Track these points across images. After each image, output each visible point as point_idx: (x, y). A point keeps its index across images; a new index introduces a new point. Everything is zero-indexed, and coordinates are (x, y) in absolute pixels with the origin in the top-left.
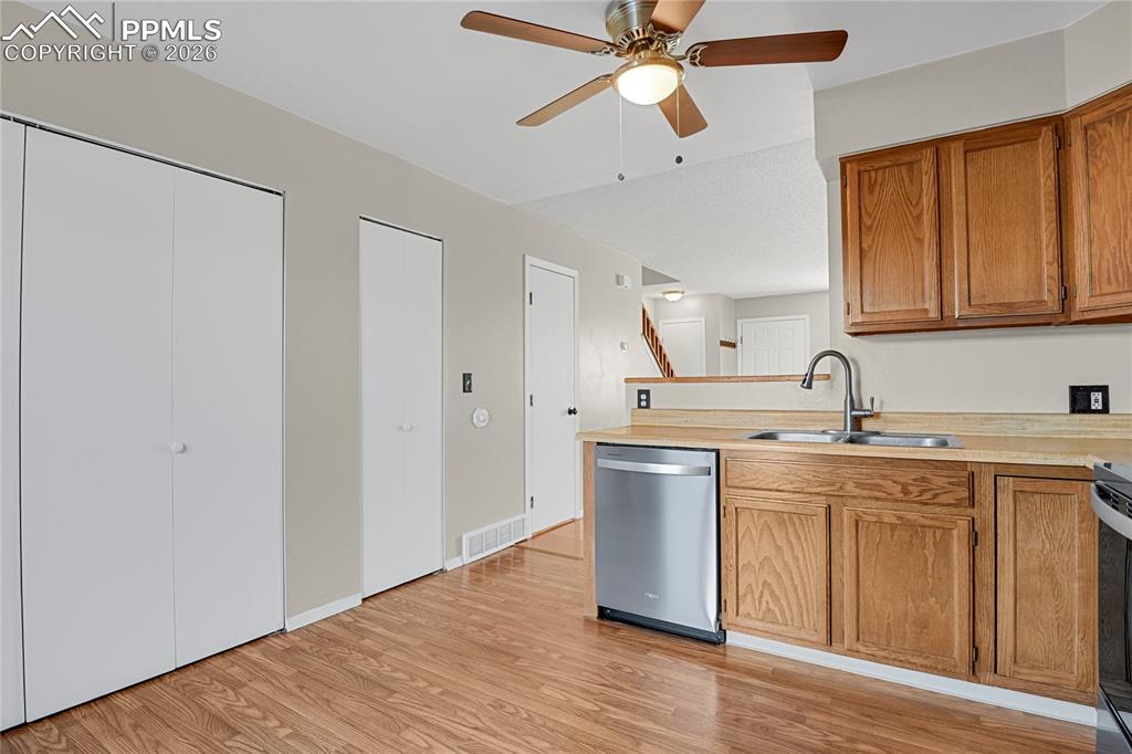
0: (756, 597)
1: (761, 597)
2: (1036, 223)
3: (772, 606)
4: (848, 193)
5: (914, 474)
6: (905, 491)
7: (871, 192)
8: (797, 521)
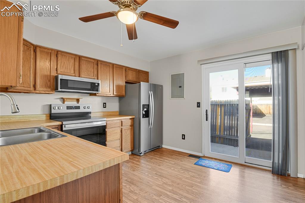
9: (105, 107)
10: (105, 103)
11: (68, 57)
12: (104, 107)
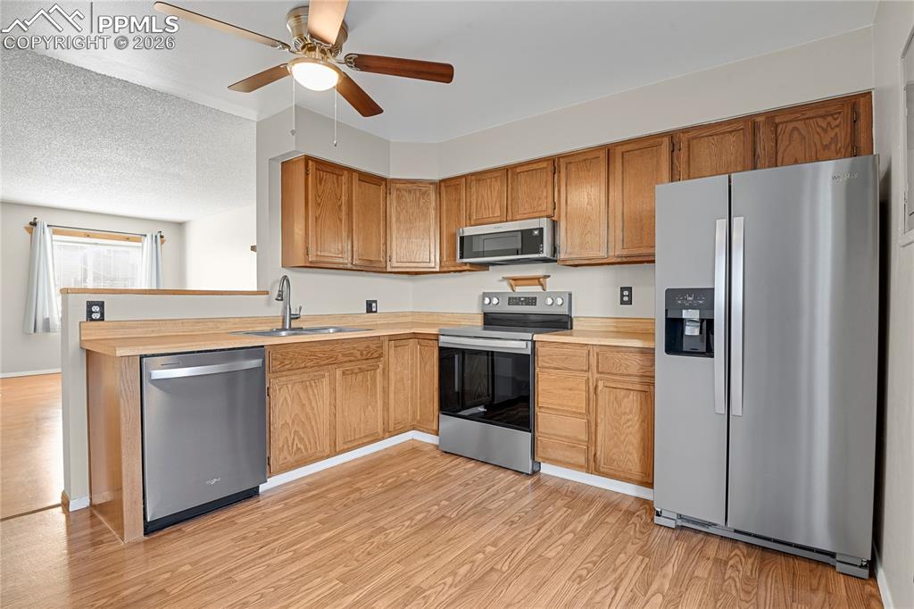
0: (290, 444)
1: (293, 443)
2: (379, 224)
3: (299, 446)
4: (310, 179)
5: (365, 344)
6: (362, 355)
7: (321, 184)
8: (313, 384)
9: (630, 302)
10: (630, 289)
11: (488, 180)
12: (623, 302)
